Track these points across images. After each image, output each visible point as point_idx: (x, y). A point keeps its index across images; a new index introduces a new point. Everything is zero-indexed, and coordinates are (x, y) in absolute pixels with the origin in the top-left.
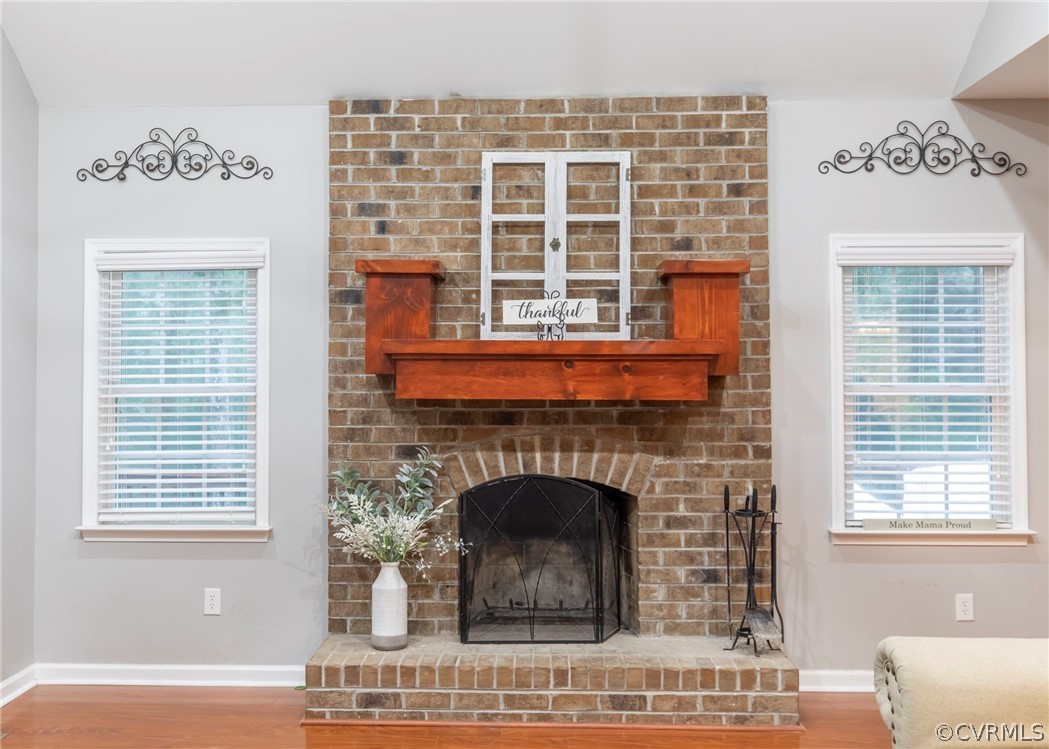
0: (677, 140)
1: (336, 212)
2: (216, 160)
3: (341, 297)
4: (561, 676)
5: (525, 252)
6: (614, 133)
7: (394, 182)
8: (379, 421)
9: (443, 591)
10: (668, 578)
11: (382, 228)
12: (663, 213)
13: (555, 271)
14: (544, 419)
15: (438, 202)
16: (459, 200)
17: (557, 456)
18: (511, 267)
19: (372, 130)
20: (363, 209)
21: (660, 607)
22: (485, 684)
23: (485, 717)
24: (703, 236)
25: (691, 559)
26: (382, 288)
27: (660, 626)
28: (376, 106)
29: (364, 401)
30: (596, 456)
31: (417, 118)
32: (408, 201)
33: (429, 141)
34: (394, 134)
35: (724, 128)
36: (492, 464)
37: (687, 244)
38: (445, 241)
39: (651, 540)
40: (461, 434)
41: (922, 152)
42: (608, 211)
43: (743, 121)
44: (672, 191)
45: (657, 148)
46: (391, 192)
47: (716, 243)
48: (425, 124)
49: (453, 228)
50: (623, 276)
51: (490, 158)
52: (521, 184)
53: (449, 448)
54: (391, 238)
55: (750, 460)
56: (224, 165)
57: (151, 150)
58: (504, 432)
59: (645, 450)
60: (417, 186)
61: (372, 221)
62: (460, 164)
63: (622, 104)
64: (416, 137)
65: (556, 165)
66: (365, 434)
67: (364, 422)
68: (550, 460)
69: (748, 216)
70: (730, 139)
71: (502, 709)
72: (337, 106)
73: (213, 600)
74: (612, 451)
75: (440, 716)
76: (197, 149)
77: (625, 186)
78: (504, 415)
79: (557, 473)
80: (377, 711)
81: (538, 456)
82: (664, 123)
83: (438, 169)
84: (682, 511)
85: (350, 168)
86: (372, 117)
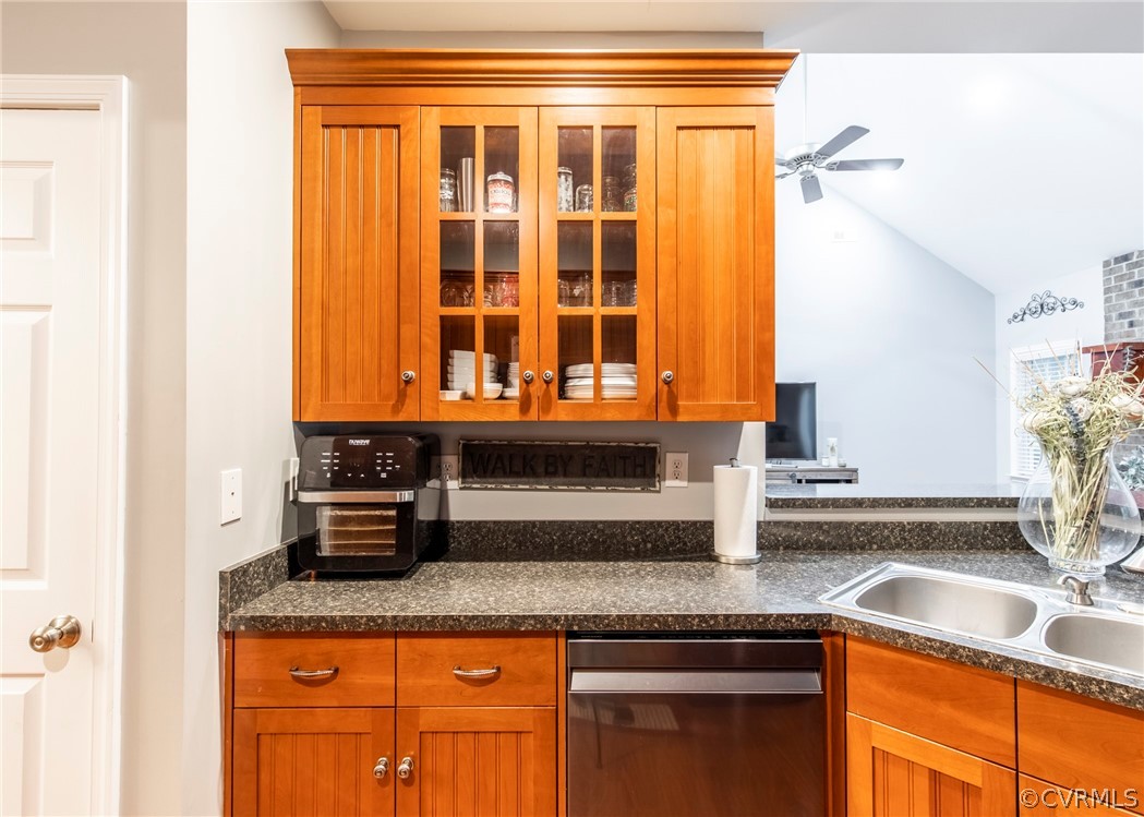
1: (1107, 319)
2: (1059, 304)
11: (1131, 324)
19: (1125, 271)
20: (1121, 316)
28: (1126, 258)
34: (1136, 271)
46: (1136, 304)
54: (1136, 329)
56: (1063, 305)
57: (1033, 304)
61: (1126, 321)
72: (1106, 264)
76: (1052, 300)
85: (1114, 295)
86: (1124, 264)
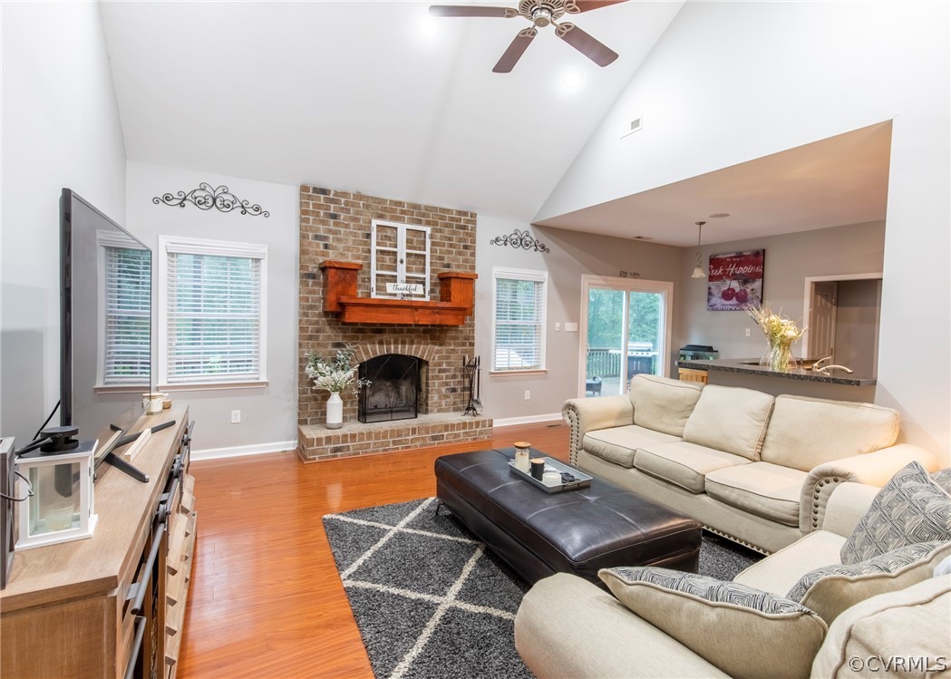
0: (446, 225)
1: (303, 237)
2: (238, 204)
3: (306, 276)
4: (414, 431)
5: (388, 263)
6: (423, 219)
7: (332, 227)
8: (324, 332)
9: (351, 403)
10: (439, 391)
11: (326, 246)
12: (440, 253)
13: (401, 272)
14: (394, 332)
15: (351, 238)
16: (361, 238)
17: (400, 346)
18: (382, 269)
19: (322, 202)
20: (317, 237)
21: (436, 403)
22: (385, 437)
23: (385, 450)
24: (454, 263)
25: (447, 384)
26: (336, 274)
27: (436, 410)
28: (324, 191)
29: (317, 323)
30: (414, 346)
31: (343, 200)
32: (338, 236)
33: (348, 211)
34: (332, 205)
35: (462, 223)
36: (373, 350)
37: (448, 266)
38: (354, 255)
39: (433, 378)
40: (360, 337)
41: (521, 240)
42: (420, 250)
43: (468, 221)
44: (444, 245)
45: (439, 227)
46: (330, 231)
47: (458, 266)
48: (347, 203)
49: (358, 250)
50: (427, 276)
51: (375, 222)
52: (388, 235)
53: (355, 343)
54: (330, 251)
55: (467, 347)
56: (243, 207)
57: (201, 193)
58: (379, 337)
59: (433, 344)
60: (342, 230)
61: (322, 243)
62: (361, 223)
63: (427, 208)
64: (342, 208)
65: (402, 229)
66: (317, 338)
67: (317, 332)
68: (397, 348)
69: (469, 257)
70: (464, 228)
71: (391, 446)
72: (304, 188)
73: (236, 416)
74: (420, 344)
75: (366, 452)
76: (228, 197)
77: (428, 242)
78: (378, 330)
79: (400, 353)
80: (339, 454)
81: (392, 346)
82: (442, 218)
83: (352, 224)
84: (444, 366)
85: (311, 218)
86: (322, 196)
